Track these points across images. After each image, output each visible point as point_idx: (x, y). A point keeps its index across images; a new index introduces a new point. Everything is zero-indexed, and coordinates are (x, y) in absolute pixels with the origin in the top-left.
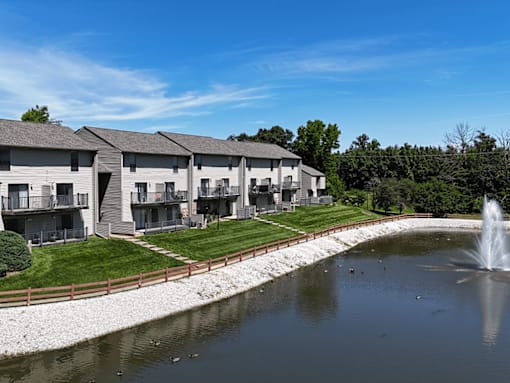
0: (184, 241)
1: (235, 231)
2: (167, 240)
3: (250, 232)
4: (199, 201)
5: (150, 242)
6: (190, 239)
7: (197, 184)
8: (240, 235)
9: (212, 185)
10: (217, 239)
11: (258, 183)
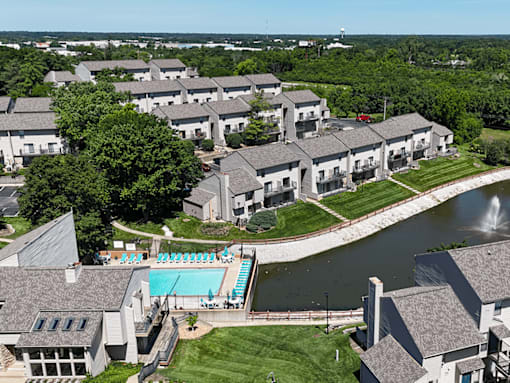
0: (342, 204)
1: (372, 193)
2: (333, 204)
3: (381, 194)
4: (353, 173)
5: (325, 205)
6: (345, 202)
7: (353, 164)
8: (373, 197)
9: (362, 164)
10: (359, 202)
11: (395, 153)
